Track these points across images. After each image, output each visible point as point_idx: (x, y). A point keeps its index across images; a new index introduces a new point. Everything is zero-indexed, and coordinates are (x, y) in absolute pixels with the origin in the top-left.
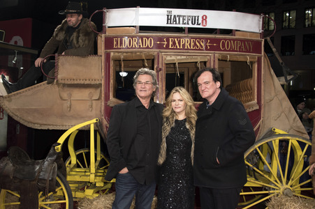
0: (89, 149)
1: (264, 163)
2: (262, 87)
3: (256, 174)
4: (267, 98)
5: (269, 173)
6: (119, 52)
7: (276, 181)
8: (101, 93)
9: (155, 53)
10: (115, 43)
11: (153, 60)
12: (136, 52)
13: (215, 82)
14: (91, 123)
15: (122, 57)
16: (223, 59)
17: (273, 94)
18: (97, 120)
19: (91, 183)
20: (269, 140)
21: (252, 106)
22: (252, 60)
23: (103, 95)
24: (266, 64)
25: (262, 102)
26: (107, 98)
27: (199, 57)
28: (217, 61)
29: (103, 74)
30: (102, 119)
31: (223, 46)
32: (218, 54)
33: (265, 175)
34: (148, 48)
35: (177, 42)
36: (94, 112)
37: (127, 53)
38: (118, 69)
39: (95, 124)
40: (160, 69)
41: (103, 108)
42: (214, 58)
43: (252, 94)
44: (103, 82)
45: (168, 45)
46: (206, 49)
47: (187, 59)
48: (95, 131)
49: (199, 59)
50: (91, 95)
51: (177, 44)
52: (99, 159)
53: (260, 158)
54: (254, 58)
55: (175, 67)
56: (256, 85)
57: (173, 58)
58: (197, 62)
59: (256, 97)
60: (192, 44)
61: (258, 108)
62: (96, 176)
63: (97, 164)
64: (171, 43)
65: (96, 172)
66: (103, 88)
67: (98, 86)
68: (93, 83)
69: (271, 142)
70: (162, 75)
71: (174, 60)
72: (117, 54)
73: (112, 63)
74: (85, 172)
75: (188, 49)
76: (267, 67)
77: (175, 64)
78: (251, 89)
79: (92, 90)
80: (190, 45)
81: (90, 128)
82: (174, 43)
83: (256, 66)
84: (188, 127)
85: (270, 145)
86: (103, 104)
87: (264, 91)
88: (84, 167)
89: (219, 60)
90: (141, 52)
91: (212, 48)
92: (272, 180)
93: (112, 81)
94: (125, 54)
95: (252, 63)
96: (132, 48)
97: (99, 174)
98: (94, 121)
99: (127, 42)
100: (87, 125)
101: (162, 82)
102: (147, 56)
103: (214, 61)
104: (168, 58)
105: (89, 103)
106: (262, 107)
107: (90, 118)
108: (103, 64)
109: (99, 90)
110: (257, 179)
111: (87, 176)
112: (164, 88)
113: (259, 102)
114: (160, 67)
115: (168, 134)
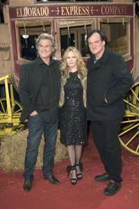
2: (134, 42)
3: (131, 107)
6: (21, 20)
8: (10, 54)
9: (51, 20)
10: (18, 13)
11: (50, 26)
12: (35, 20)
13: (102, 41)
14: (5, 79)
15: (25, 25)
16: (104, 22)
18: (9, 76)
19: (9, 124)
21: (127, 57)
22: (126, 21)
23: (12, 56)
25: (134, 54)
26: (16, 58)
27: (85, 21)
28: (99, 24)
29: (11, 39)
30: (13, 75)
31: (104, 11)
32: (100, 18)
33: (137, 108)
34: (44, 16)
35: (67, 10)
36: (6, 70)
37: (28, 20)
39: (9, 79)
40: (56, 33)
41: (13, 67)
42: (97, 21)
43: (126, 48)
44: (11, 46)
45: (60, 13)
46: (91, 14)
47: (76, 24)
48: (9, 85)
49: (85, 23)
50: (2, 56)
51: (68, 12)
52: (13, 105)
54: (128, 20)
56: (129, 41)
57: (65, 23)
58: (83, 26)
59: (130, 50)
60: (80, 11)
61: (131, 58)
62: (12, 118)
63: (13, 109)
64: (62, 11)
65: (12, 115)
66: (11, 50)
67: (7, 49)
68: (3, 46)
70: (57, 37)
71: (66, 25)
72: (20, 22)
73: (17, 30)
74: (4, 116)
75: (76, 15)
77: (67, 28)
78: (126, 44)
79: (3, 53)
80: (78, 11)
81: (4, 83)
82: (65, 11)
83: (129, 25)
84: (79, 77)
86: (13, 63)
88: (3, 112)
89: (101, 23)
90: (39, 20)
91: (96, 14)
93: (18, 45)
94: (27, 22)
95: (126, 23)
96: (32, 16)
97: (15, 117)
98: (7, 77)
99: (28, 12)
100: (2, 80)
101: (58, 43)
102: (45, 23)
103: (97, 24)
104: (62, 23)
105: (2, 63)
106: (135, 57)
107: (4, 75)
108: (10, 31)
109: (8, 52)
110: (131, 111)
112: (60, 48)
113: (132, 54)
114: (56, 31)
115: (65, 83)
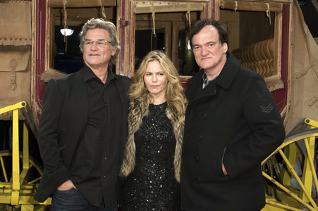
0: (11, 152)
1: (290, 174)
2: (290, 52)
3: (278, 192)
4: (297, 71)
5: (299, 191)
7: (310, 203)
11: (115, 8)
13: (222, 43)
14: (14, 109)
17: (307, 65)
18: (23, 104)
19: (13, 206)
20: (299, 138)
21: (274, 82)
22: (274, 9)
23: (34, 64)
24: (297, 16)
25: (290, 77)
26: (40, 69)
28: (217, 11)
29: (34, 30)
30: (32, 103)
33: (293, 194)
36: (18, 92)
38: (58, 23)
39: (21, 110)
40: (127, 23)
41: (33, 85)
42: (214, 5)
43: (273, 64)
44: (33, 43)
47: (171, 6)
48: (21, 123)
50: (13, 64)
52: (26, 167)
53: (285, 166)
54: (278, 6)
55: (150, 21)
56: (280, 50)
57: (148, 4)
58: (185, 12)
59: (279, 68)
61: (282, 86)
62: (21, 195)
63: (24, 175)
65: (22, 189)
66: (33, 52)
67: (25, 49)
68: (17, 43)
69: (303, 140)
70: (129, 32)
71: (149, 8)
73: (48, 12)
74: (4, 188)
76: (297, 20)
77: (150, 14)
78: (272, 56)
79: (15, 56)
81: (11, 117)
83: (280, 19)
84: (169, 116)
85: (300, 146)
86: (34, 78)
87: (293, 59)
88: (3, 181)
89: (221, 9)
92: (304, 201)
93: (48, 42)
95: (273, 14)
97: (26, 192)
98: (19, 105)
100: (8, 113)
101: (129, 43)
103: (213, 11)
104: (140, 5)
105: (10, 77)
106: (290, 85)
107: (13, 101)
108: (34, 14)
109: (26, 56)
110: (279, 200)
111: (7, 194)
112: (133, 53)
113: (284, 77)
114: (127, 19)
115: (137, 127)
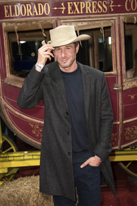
6: (11, 22)
9: (53, 21)
10: (6, 11)
12: (31, 22)
15: (16, 28)
16: (130, 21)
27: (102, 22)
31: (129, 6)
32: (123, 17)
34: (44, 15)
35: (76, 6)
37: (21, 22)
45: (66, 11)
46: (109, 11)
49: (102, 25)
51: (77, 9)
60: (94, 7)
64: (69, 8)
72: (9, 24)
75: (89, 14)
80: (91, 8)
82: (73, 8)
90: (37, 21)
91: (117, 10)
94: (19, 24)
96: (26, 16)
99: (20, 10)
102: (45, 25)
